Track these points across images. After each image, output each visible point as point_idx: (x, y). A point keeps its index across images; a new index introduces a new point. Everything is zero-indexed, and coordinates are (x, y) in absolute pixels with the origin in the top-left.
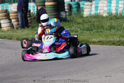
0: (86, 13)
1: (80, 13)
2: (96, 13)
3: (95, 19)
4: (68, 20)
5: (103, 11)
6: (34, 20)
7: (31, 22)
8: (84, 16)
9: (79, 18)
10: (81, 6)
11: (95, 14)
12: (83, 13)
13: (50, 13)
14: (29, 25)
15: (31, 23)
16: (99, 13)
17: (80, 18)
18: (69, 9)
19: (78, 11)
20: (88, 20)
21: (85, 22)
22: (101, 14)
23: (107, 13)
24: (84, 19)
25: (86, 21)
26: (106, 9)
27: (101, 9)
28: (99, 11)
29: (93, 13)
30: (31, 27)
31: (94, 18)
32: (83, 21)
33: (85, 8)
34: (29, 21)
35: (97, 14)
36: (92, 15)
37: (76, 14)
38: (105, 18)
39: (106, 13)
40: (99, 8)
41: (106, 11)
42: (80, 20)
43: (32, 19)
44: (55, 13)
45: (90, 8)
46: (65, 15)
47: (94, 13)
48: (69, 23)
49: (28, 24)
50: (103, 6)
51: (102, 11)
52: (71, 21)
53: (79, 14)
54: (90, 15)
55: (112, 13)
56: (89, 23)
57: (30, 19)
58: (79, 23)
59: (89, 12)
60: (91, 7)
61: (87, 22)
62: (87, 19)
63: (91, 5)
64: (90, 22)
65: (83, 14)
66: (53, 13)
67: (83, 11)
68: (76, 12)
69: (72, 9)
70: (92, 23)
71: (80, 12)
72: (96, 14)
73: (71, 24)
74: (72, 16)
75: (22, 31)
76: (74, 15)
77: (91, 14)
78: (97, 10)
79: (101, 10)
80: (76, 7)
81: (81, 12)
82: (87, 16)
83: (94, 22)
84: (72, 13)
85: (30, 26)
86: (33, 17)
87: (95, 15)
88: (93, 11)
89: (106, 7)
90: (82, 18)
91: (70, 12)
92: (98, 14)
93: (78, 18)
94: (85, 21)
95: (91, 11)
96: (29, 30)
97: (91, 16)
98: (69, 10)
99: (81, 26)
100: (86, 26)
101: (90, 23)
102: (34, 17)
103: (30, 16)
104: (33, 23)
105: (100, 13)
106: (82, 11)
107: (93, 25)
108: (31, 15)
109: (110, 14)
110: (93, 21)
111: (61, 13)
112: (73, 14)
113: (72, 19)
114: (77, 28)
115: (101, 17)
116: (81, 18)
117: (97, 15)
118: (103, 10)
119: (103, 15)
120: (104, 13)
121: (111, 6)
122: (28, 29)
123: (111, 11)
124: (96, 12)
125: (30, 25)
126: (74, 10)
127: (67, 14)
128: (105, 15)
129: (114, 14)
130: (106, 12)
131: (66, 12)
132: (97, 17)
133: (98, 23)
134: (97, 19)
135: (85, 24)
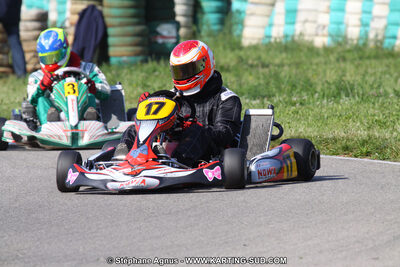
0: (251, 32)
1: (230, 32)
2: (290, 33)
3: (284, 55)
5: (315, 26)
8: (246, 42)
9: (224, 48)
10: (236, 5)
11: (286, 36)
12: (242, 30)
13: (121, 25)
16: (298, 32)
17: (228, 51)
18: (190, 13)
19: (222, 22)
20: (259, 58)
21: (247, 63)
22: (306, 38)
23: (330, 35)
24: (242, 53)
25: (250, 62)
26: (324, 19)
27: (306, 21)
28: (298, 28)
29: (278, 32)
31: (281, 52)
32: (241, 60)
33: (248, 12)
35: (293, 36)
36: (272, 40)
37: (214, 36)
38: (322, 52)
39: (324, 35)
40: (301, 17)
41: (324, 27)
42: (229, 58)
44: (138, 28)
45: (268, 16)
46: (174, 35)
47: (281, 34)
50: (316, 11)
51: (310, 29)
53: (224, 34)
54: (267, 40)
55: (345, 38)
56: (261, 70)
59: (264, 27)
60: (271, 11)
61: (252, 66)
62: (254, 55)
63: (273, 5)
64: (264, 66)
65: (240, 36)
66: (130, 29)
67: (242, 23)
68: (216, 27)
69: (199, 16)
70: (272, 67)
71: (231, 26)
72: (289, 39)
77: (269, 37)
78: (293, 23)
79: (308, 25)
80: (217, 7)
81: (235, 27)
82: (254, 42)
83: (278, 66)
84: (199, 31)
87: (283, 41)
88: (279, 25)
89: (328, 12)
90: (237, 52)
91: (195, 28)
92: (296, 38)
93: (221, 48)
94: (247, 60)
95: (271, 25)
97: (270, 43)
98: (190, 19)
99: (231, 78)
100: (250, 79)
101: (266, 70)
105: (301, 34)
106: (237, 23)
107: (276, 76)
109: (340, 39)
110: (277, 61)
111: (158, 29)
112: (203, 33)
115: (305, 50)
116: (233, 50)
117: (293, 41)
118: (315, 22)
119: (312, 42)
120: (317, 35)
121: (342, 10)
123: (342, 27)
124: (289, 30)
126: (210, 18)
127: (182, 31)
128: (320, 41)
129: (352, 40)
130: (325, 32)
131: (178, 26)
132: (293, 47)
133: (294, 71)
134: (289, 56)
135: (247, 74)
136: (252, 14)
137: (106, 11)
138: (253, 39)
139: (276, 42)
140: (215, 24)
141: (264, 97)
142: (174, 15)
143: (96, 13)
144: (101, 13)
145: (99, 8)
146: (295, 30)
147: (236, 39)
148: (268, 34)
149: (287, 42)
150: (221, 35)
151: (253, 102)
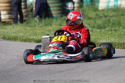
0: (102, 5)
1: (94, 5)
3: (114, 13)
6: (31, 13)
7: (26, 15)
8: (100, 8)
9: (92, 11)
11: (115, 6)
12: (98, 4)
13: (53, 3)
14: (24, 18)
16: (119, 4)
19: (91, 1)
20: (104, 14)
22: (122, 6)
24: (98, 13)
25: (101, 15)
28: (119, 3)
29: (112, 4)
30: (26, 22)
31: (112, 12)
32: (97, 15)
34: (24, 14)
36: (110, 7)
37: (88, 7)
43: (28, 11)
44: (59, 4)
46: (73, 6)
51: (123, 3)
53: (92, 6)
54: (108, 8)
56: (104, 19)
57: (26, 11)
58: (90, 18)
59: (106, 3)
61: (101, 17)
62: (102, 13)
65: (98, 6)
66: (56, 5)
67: (99, 2)
70: (108, 17)
72: (116, 7)
74: (83, 8)
75: (13, 27)
76: (86, 8)
78: (117, 1)
81: (96, 3)
82: (103, 8)
86: (29, 9)
87: (114, 8)
88: (112, 2)
91: (82, 4)
92: (119, 6)
93: (91, 11)
94: (99, 15)
95: (109, 2)
96: (22, 26)
99: (92, 21)
100: (99, 22)
101: (106, 18)
102: (31, 9)
103: (26, 8)
104: (30, 16)
105: (120, 5)
106: (97, 2)
107: (109, 21)
108: (28, 6)
110: (111, 15)
111: (67, 4)
115: (121, 11)
116: (95, 11)
119: (124, 8)
124: (116, 3)
125: (26, 19)
127: (76, 5)
131: (74, 3)
132: (117, 10)
134: (116, 13)
139: (111, 8)
141: (102, 28)
146: (118, 4)
147: (96, 7)
148: (108, 5)
149: (115, 8)
150: (90, 6)
151: (98, 30)
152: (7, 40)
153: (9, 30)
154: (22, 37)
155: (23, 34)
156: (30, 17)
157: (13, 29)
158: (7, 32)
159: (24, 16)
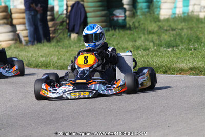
0: (165, 12)
1: (154, 13)
2: (186, 11)
3: (183, 24)
4: (130, 25)
5: (199, 7)
6: (61, 27)
7: (55, 30)
8: (162, 18)
9: (151, 21)
11: (184, 13)
12: (159, 11)
13: (94, 11)
14: (51, 35)
15: (55, 32)
16: (190, 11)
17: (152, 23)
18: (131, 3)
19: (149, 7)
20: (170, 26)
21: (163, 29)
22: (195, 14)
24: (160, 24)
25: (165, 28)
26: (204, 3)
27: (194, 5)
28: (190, 8)
29: (179, 11)
30: (55, 40)
31: (182, 22)
32: (160, 27)
33: (163, 1)
34: (50, 29)
35: (188, 13)
36: (177, 16)
37: (145, 15)
39: (204, 12)
40: (192, 2)
41: (204, 7)
42: (153, 27)
43: (57, 24)
44: (103, 13)
45: (174, 3)
46: (123, 15)
47: (181, 12)
48: (132, 32)
49: (49, 34)
51: (197, 8)
52: (136, 28)
53: (150, 14)
54: (174, 16)
56: (171, 32)
57: (54, 24)
58: (151, 33)
59: (172, 9)
61: (166, 30)
62: (167, 24)
64: (173, 30)
65: (159, 15)
66: (99, 13)
67: (159, 7)
68: (146, 10)
69: (137, 4)
70: (177, 30)
72: (186, 15)
73: (136, 34)
74: (136, 18)
75: (38, 49)
76: (141, 17)
77: (175, 14)
78: (188, 6)
81: (155, 10)
82: (167, 17)
83: (181, 29)
84: (137, 12)
85: (53, 38)
86: (58, 21)
87: (183, 16)
88: (180, 7)
90: (157, 23)
92: (190, 14)
93: (149, 21)
94: (163, 27)
95: (175, 7)
96: (51, 47)
97: (175, 17)
98: (131, 6)
99: (155, 37)
100: (166, 37)
101: (174, 32)
102: (60, 20)
103: (53, 19)
104: (59, 31)
105: (192, 12)
106: (157, 8)
107: (180, 35)
108: (56, 16)
110: (180, 27)
111: (114, 13)
112: (139, 12)
113: (137, 24)
114: (147, 43)
115: (195, 20)
116: (155, 22)
117: (188, 15)
118: (200, 5)
119: (198, 16)
120: (201, 12)
122: (48, 44)
124: (185, 9)
125: (54, 36)
126: (143, 5)
127: (127, 13)
128: (203, 15)
131: (125, 10)
132: (188, 19)
133: (189, 32)
134: (187, 24)
135: (163, 35)
136: (165, 2)
137: (85, 4)
138: (166, 15)
139: (178, 17)
140: (145, 8)
141: (173, 47)
142: (122, 4)
143: (80, 5)
144: (83, 5)
145: (82, 3)
146: (189, 10)
147: (157, 16)
148: (174, 12)
150: (148, 14)
151: (168, 50)
152: (34, 67)
153: (32, 52)
154: (56, 62)
155: (56, 59)
156: (60, 33)
157: (39, 52)
158: (30, 55)
159: (51, 32)
